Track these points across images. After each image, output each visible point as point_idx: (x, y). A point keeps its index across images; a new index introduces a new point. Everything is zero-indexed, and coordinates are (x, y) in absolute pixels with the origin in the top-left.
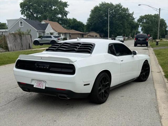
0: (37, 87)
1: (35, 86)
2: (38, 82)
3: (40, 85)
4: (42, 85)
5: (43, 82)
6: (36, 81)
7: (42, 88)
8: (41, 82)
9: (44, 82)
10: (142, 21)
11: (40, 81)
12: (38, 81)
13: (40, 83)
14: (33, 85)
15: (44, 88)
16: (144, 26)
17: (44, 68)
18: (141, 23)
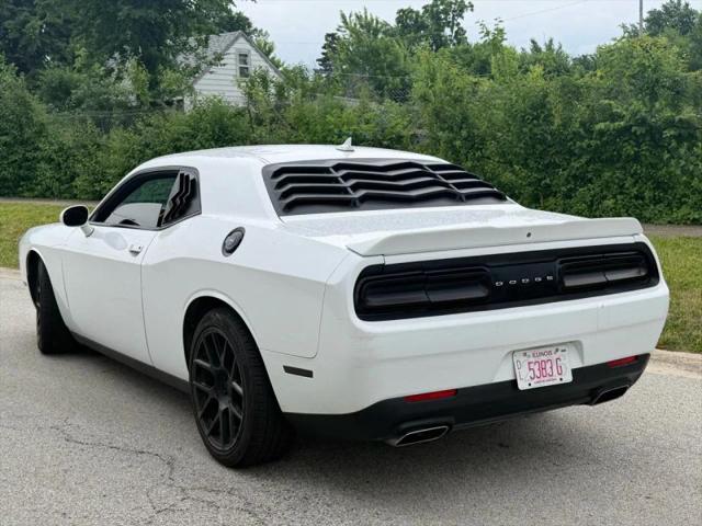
0: (534, 386)
1: (522, 386)
2: (532, 359)
3: (549, 371)
4: (554, 368)
5: (553, 350)
6: (522, 359)
7: (558, 382)
8: (549, 353)
9: (561, 348)
11: (541, 351)
12: (529, 353)
13: (543, 358)
14: (514, 383)
15: (568, 378)
17: (533, 284)
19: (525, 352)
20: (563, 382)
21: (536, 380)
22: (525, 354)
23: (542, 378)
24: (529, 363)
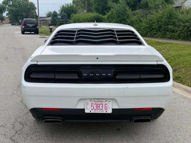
0: (92, 112)
1: (87, 111)
2: (94, 103)
3: (101, 107)
4: (104, 107)
5: (104, 100)
6: (89, 102)
7: (105, 112)
8: (102, 101)
9: (108, 100)
10: (8, 3)
11: (99, 100)
12: (93, 100)
13: (99, 103)
14: (84, 110)
15: (110, 111)
16: (12, 9)
18: (7, 6)
19: (91, 100)
20: (107, 112)
21: (94, 110)
22: (91, 101)
23: (97, 110)
24: (92, 104)
